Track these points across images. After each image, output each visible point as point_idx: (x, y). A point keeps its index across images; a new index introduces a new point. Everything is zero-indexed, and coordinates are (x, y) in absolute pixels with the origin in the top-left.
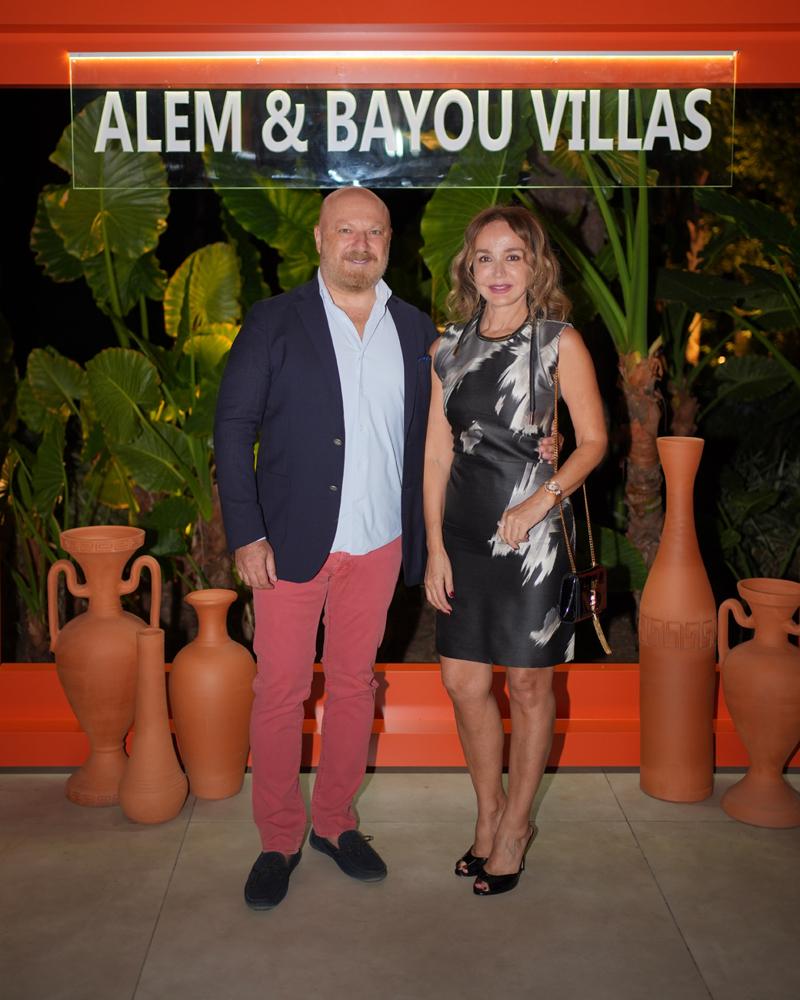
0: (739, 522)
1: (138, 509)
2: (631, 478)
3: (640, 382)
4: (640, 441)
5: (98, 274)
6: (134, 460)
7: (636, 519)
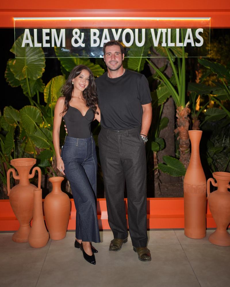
0: (212, 156)
1: (36, 153)
2: (181, 143)
3: (183, 115)
4: (183, 132)
5: (25, 85)
6: (35, 139)
7: (183, 155)
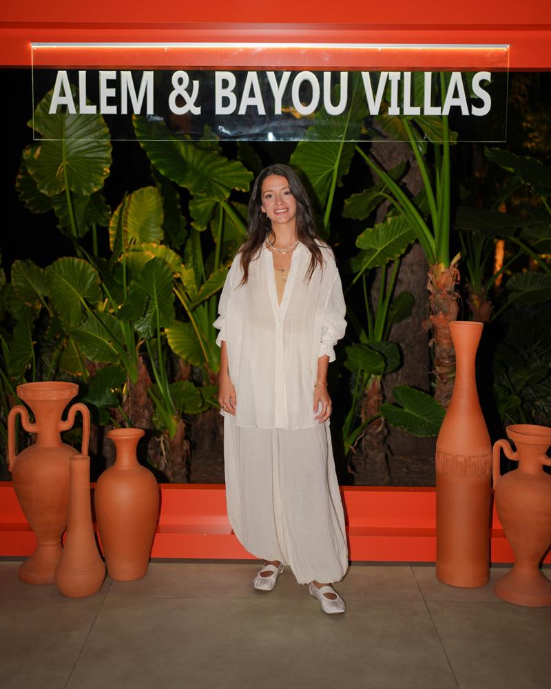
0: (520, 390)
2: (437, 355)
3: (444, 284)
4: (444, 328)
5: (63, 208)
6: (83, 339)
7: (442, 384)
